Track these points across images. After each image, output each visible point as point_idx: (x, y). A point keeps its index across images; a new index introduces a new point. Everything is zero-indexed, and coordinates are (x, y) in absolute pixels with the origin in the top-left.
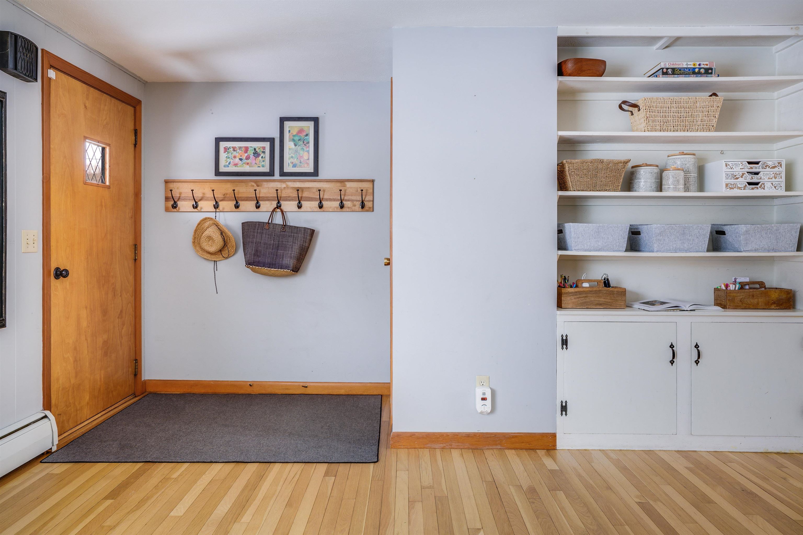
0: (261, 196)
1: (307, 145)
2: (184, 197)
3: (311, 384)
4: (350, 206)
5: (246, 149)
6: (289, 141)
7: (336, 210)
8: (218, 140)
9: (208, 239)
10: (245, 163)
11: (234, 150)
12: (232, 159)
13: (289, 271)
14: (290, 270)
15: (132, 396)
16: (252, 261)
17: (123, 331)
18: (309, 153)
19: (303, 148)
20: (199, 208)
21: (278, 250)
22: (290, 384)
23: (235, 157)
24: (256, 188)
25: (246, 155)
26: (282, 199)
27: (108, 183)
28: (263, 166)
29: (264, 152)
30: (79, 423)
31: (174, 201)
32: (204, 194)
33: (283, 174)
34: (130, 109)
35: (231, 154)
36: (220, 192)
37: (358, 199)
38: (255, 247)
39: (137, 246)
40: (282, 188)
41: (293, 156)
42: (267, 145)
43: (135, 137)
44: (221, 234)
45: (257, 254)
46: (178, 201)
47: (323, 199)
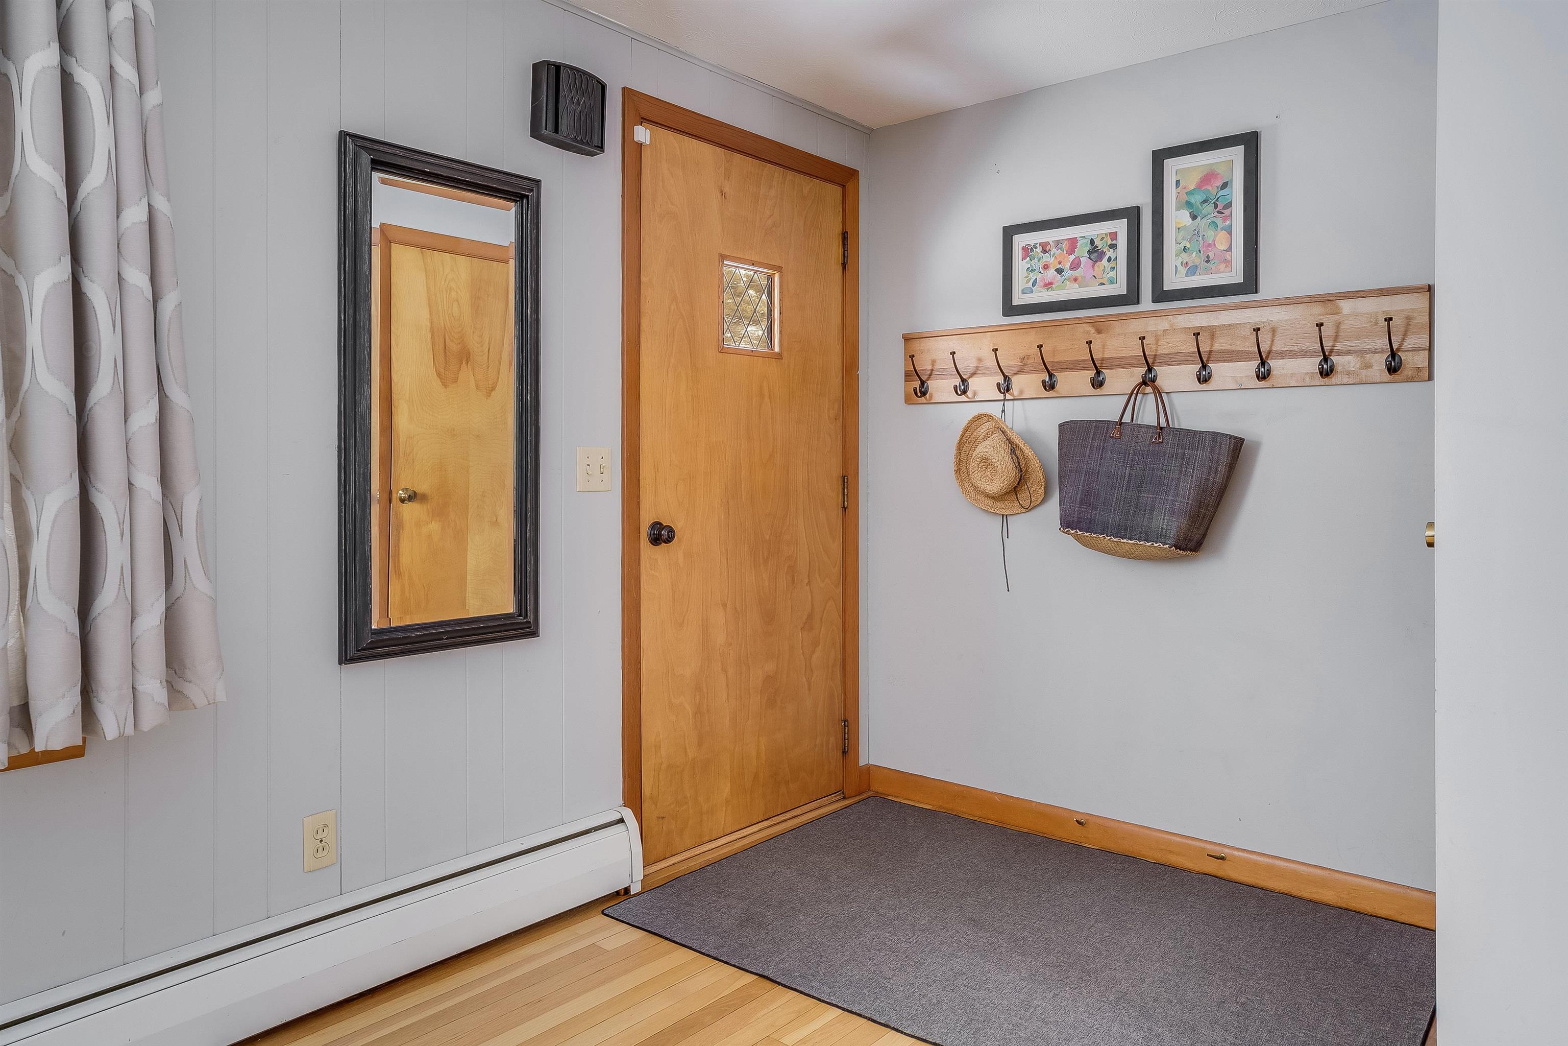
0: (1106, 356)
1: (1227, 212)
2: (941, 370)
3: (1236, 853)
4: (1352, 369)
5: (1073, 243)
6: (1178, 209)
7: (1308, 381)
8: (1009, 233)
9: (983, 464)
10: (1068, 279)
11: (1044, 251)
12: (1041, 273)
13: (1165, 546)
14: (1167, 546)
15: (837, 796)
16: (1076, 519)
17: (814, 656)
18: (1230, 233)
19: (1213, 222)
20: (969, 393)
21: (1140, 491)
22: (1178, 839)
23: (1046, 267)
24: (1094, 336)
25: (1072, 257)
26: (1158, 360)
27: (777, 349)
28: (1112, 282)
29: (1113, 247)
30: (707, 839)
31: (921, 379)
32: (980, 360)
33: (1161, 295)
34: (833, 192)
35: (1039, 261)
36: (1014, 354)
37: (1380, 347)
38: (1083, 485)
39: (847, 479)
40: (1160, 333)
41: (1188, 245)
42: (1120, 227)
43: (844, 249)
44: (1013, 451)
45: (1088, 499)
46: (928, 379)
47: (1269, 352)
